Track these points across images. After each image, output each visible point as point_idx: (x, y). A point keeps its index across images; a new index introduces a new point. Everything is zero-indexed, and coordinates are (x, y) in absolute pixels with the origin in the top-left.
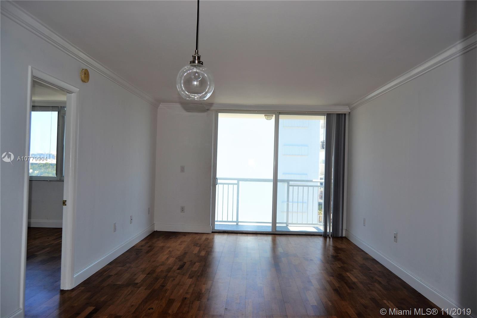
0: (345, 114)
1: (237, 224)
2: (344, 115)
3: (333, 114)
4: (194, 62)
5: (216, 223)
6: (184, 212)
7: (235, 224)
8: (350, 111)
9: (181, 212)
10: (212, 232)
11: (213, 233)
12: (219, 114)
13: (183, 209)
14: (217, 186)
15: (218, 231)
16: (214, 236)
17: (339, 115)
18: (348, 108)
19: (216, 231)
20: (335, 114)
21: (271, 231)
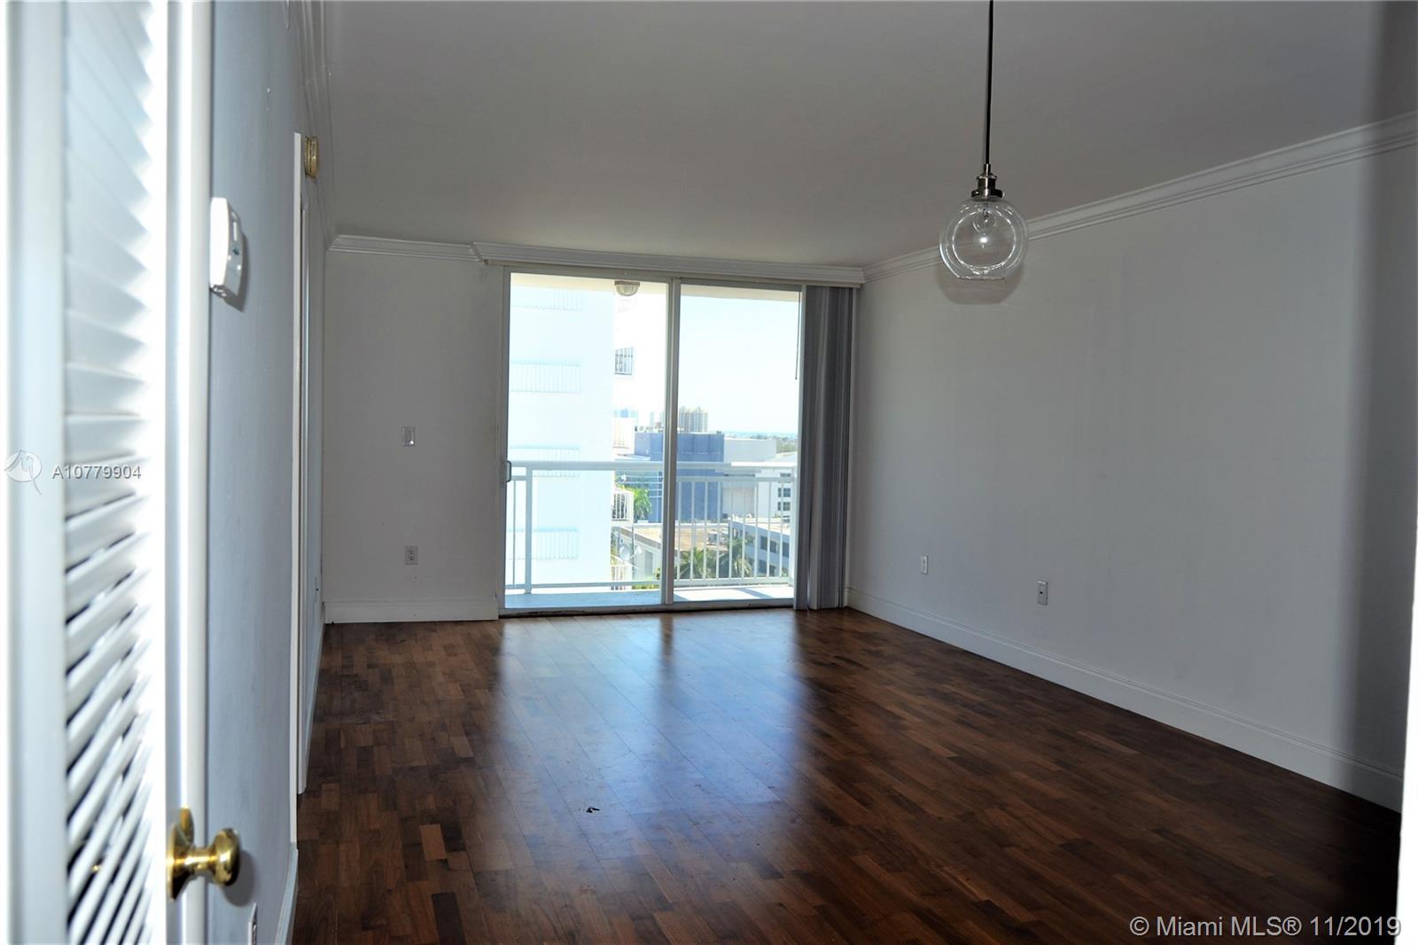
0: (851, 289)
1: (528, 593)
2: (847, 292)
3: (822, 287)
4: (981, 192)
5: (508, 592)
6: (416, 564)
7: (522, 591)
8: (863, 282)
9: (407, 564)
10: (500, 617)
11: (501, 620)
12: (512, 274)
13: (411, 556)
14: (510, 485)
15: (515, 613)
16: (502, 626)
17: (836, 291)
18: (861, 274)
19: (510, 613)
20: (826, 287)
21: (660, 603)
